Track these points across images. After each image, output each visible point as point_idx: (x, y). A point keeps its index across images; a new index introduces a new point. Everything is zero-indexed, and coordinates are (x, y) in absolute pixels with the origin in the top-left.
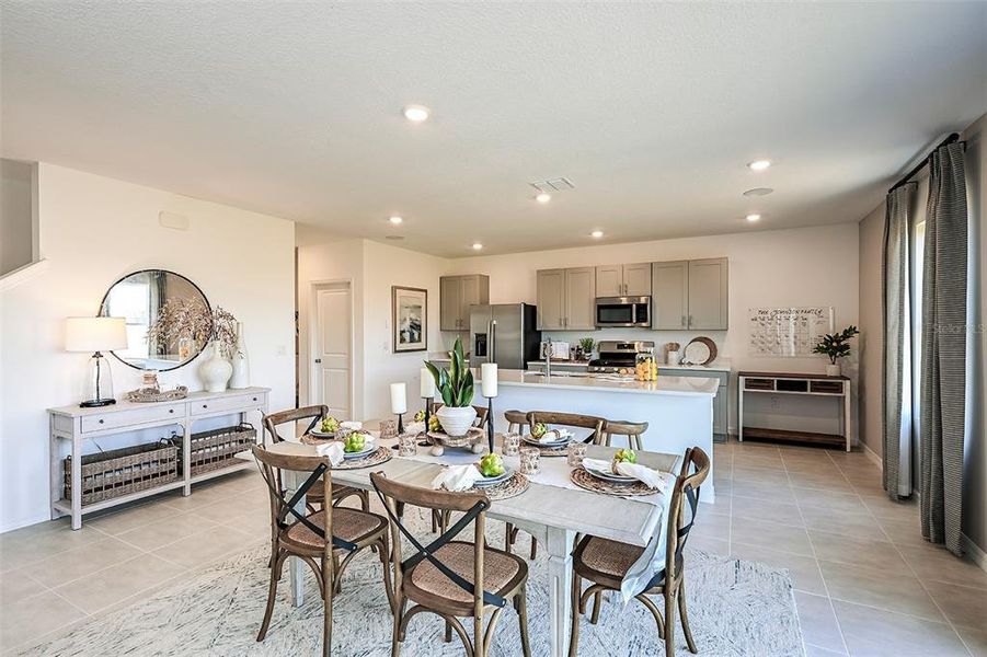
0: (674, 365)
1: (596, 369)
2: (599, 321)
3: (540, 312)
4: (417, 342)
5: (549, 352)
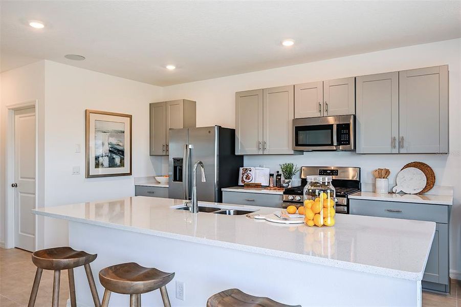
0: (382, 195)
1: (291, 197)
2: (297, 144)
3: (239, 136)
4: (119, 166)
5: (248, 177)
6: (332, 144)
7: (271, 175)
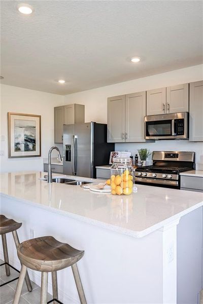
2: (148, 134)
4: (32, 151)
6: (171, 135)
7: (132, 157)
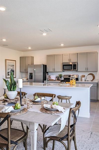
0: (83, 81)
1: (62, 82)
2: (63, 69)
3: (47, 67)
5: (50, 78)
7: (56, 77)
